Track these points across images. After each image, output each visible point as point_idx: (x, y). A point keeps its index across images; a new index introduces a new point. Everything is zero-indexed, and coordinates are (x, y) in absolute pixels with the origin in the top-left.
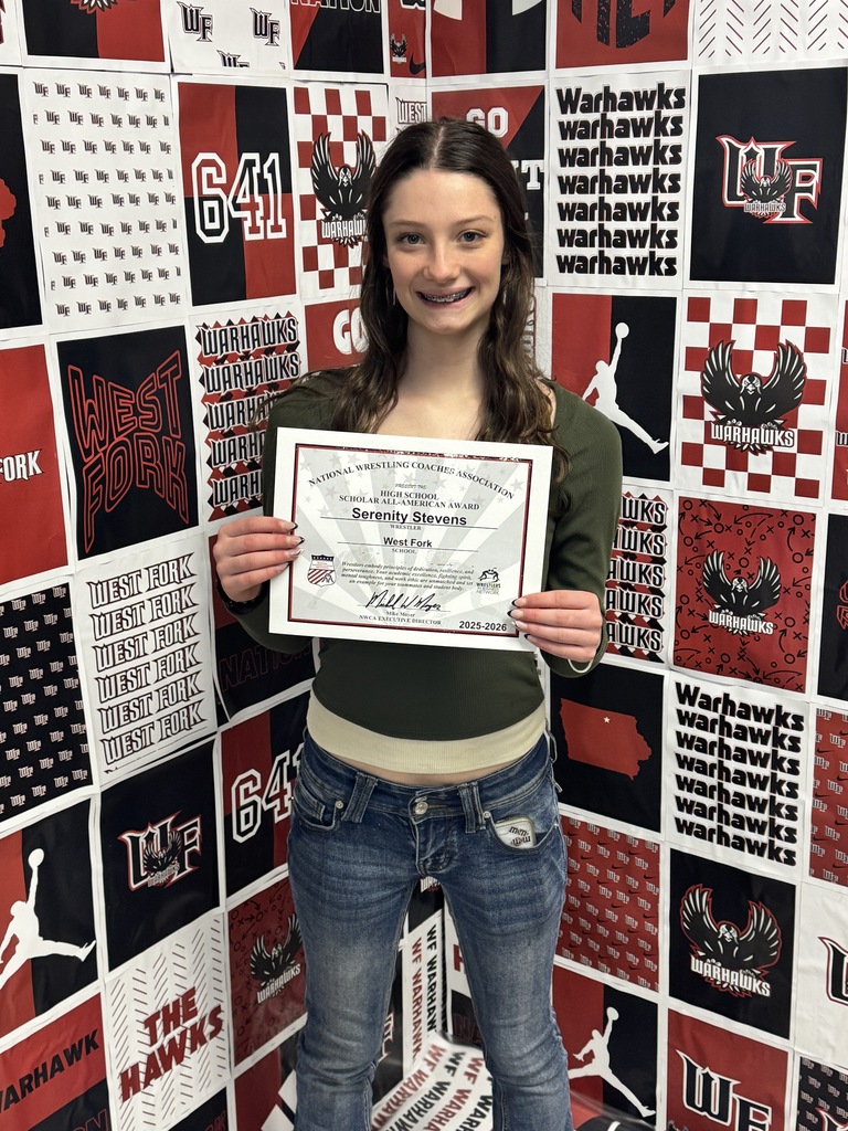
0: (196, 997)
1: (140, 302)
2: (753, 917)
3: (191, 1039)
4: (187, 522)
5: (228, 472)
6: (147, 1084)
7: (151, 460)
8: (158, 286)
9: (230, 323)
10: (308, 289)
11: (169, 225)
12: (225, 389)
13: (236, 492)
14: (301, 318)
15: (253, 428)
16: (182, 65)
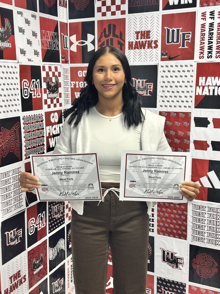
0: (20, 272)
1: (11, 111)
3: (19, 283)
4: (20, 160)
5: (29, 149)
6: (10, 293)
7: (13, 146)
8: (15, 108)
9: (29, 116)
10: (45, 108)
11: (17, 95)
12: (28, 130)
13: (30, 153)
14: (44, 114)
15: (34, 139)
16: (20, 61)
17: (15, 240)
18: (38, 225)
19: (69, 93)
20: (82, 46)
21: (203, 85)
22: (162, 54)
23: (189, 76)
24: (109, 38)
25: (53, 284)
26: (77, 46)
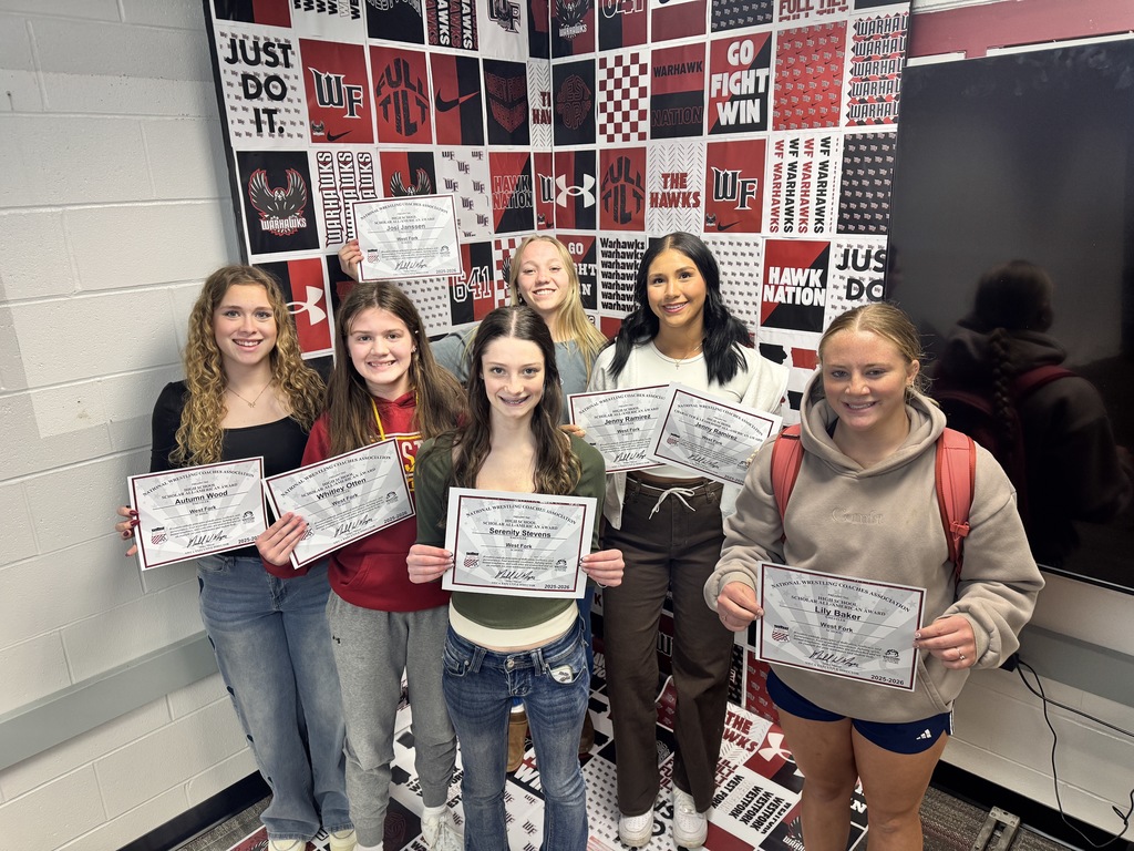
1: (431, 326)
8: (438, 319)
11: (443, 297)
21: (776, 282)
22: (707, 220)
23: (752, 264)
24: (619, 184)
26: (568, 196)
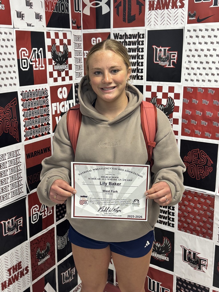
0: (21, 264)
1: (5, 85)
2: (164, 241)
3: (20, 274)
4: (18, 141)
5: (30, 129)
6: (8, 286)
7: (9, 126)
9: (30, 91)
10: (51, 82)
11: (13, 66)
12: (29, 107)
13: (32, 134)
14: (49, 90)
15: (36, 117)
16: (17, 26)
17: (14, 229)
18: (43, 213)
19: (82, 64)
20: (96, 8)
25: (62, 274)
26: (91, 8)
